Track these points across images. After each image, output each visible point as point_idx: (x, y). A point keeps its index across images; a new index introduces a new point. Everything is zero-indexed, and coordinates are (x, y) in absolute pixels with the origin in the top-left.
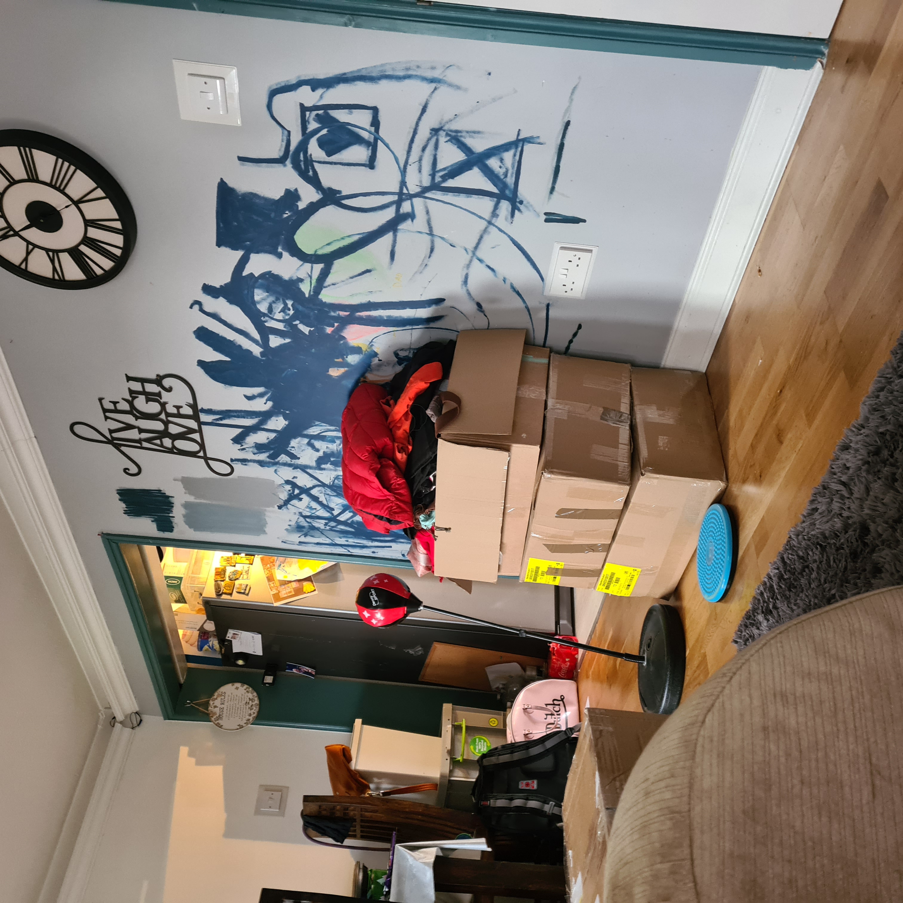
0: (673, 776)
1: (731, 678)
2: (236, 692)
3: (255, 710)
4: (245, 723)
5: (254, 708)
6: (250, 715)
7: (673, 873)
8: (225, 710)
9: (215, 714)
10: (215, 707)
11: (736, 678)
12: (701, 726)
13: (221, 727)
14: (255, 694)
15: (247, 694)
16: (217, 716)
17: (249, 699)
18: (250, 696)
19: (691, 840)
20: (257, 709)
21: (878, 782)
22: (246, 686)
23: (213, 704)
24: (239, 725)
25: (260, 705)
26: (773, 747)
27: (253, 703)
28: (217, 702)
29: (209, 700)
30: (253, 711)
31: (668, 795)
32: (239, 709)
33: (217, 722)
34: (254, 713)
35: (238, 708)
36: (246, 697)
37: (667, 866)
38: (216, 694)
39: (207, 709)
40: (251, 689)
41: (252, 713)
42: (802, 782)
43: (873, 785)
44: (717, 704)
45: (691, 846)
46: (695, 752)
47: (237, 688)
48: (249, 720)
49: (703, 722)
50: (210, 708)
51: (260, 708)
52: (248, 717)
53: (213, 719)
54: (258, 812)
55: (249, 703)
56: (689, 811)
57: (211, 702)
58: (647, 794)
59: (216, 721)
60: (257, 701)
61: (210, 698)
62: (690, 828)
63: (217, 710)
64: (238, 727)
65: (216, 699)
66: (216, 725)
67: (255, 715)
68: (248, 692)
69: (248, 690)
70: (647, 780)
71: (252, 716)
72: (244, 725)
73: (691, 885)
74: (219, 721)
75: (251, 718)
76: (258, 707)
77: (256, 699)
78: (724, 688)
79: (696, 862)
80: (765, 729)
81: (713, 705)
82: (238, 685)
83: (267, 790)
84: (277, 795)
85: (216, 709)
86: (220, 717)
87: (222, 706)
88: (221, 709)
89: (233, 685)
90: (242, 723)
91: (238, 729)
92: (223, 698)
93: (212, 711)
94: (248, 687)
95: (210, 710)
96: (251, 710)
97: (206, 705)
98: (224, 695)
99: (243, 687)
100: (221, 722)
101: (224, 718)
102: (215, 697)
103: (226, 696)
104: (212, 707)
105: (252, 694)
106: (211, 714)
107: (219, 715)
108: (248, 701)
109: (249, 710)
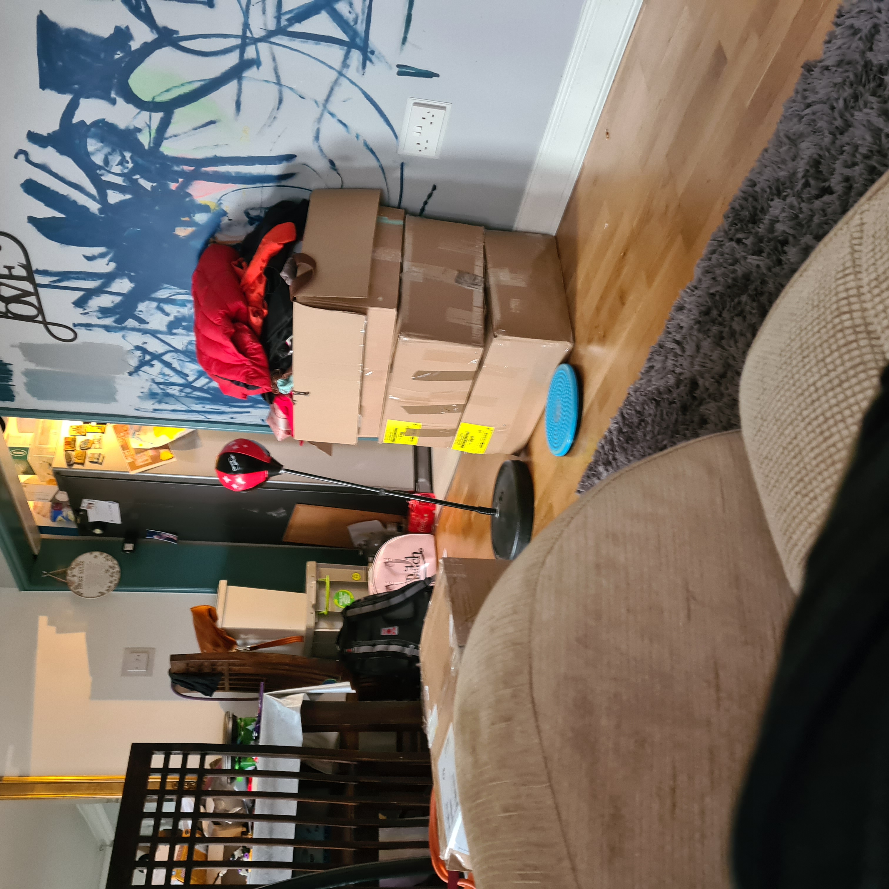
0: (515, 612)
1: (569, 522)
2: (94, 561)
3: (117, 577)
4: (106, 590)
5: (115, 575)
6: (111, 582)
7: (514, 696)
8: (84, 579)
9: (73, 583)
10: (74, 576)
11: (574, 523)
12: (541, 567)
13: (81, 595)
14: (115, 562)
15: (107, 562)
16: (76, 584)
17: (110, 566)
18: (110, 563)
19: (531, 667)
20: (119, 576)
21: (692, 607)
22: (105, 555)
23: (71, 573)
24: (100, 593)
25: (122, 572)
26: (604, 582)
27: (114, 571)
28: (76, 572)
29: (66, 570)
30: (114, 578)
31: (511, 630)
33: (77, 590)
34: (115, 580)
35: (98, 576)
36: (106, 565)
37: (509, 691)
38: (74, 564)
39: (65, 579)
40: (110, 557)
41: (113, 580)
42: (628, 611)
43: (689, 610)
44: (556, 547)
45: (530, 673)
46: (535, 589)
47: (96, 557)
48: (110, 587)
49: (543, 563)
50: (68, 578)
51: (121, 575)
52: (109, 584)
53: (72, 588)
54: (124, 673)
55: (109, 571)
56: (529, 642)
57: (69, 572)
58: (493, 630)
59: (75, 589)
60: (117, 569)
61: (67, 567)
62: (530, 656)
63: (75, 579)
64: (100, 594)
65: (74, 568)
66: (76, 593)
67: (116, 582)
68: (108, 560)
69: (107, 557)
70: (492, 617)
71: (114, 583)
72: (105, 592)
73: (530, 706)
74: (79, 590)
75: (112, 585)
76: (119, 574)
77: (117, 566)
78: (562, 531)
79: (535, 686)
80: (598, 566)
81: (552, 548)
82: (97, 553)
83: (132, 652)
84: (143, 657)
86: (79, 586)
87: (81, 575)
88: (81, 578)
89: (91, 554)
90: (103, 590)
91: (99, 596)
92: (81, 566)
93: (71, 580)
94: (108, 555)
95: (68, 580)
96: (112, 577)
97: (64, 575)
98: (82, 564)
99: (102, 555)
100: (81, 591)
101: (84, 586)
102: (73, 566)
103: (85, 565)
104: (70, 576)
105: (112, 561)
106: (69, 583)
107: (79, 584)
108: (108, 568)
109: (110, 578)
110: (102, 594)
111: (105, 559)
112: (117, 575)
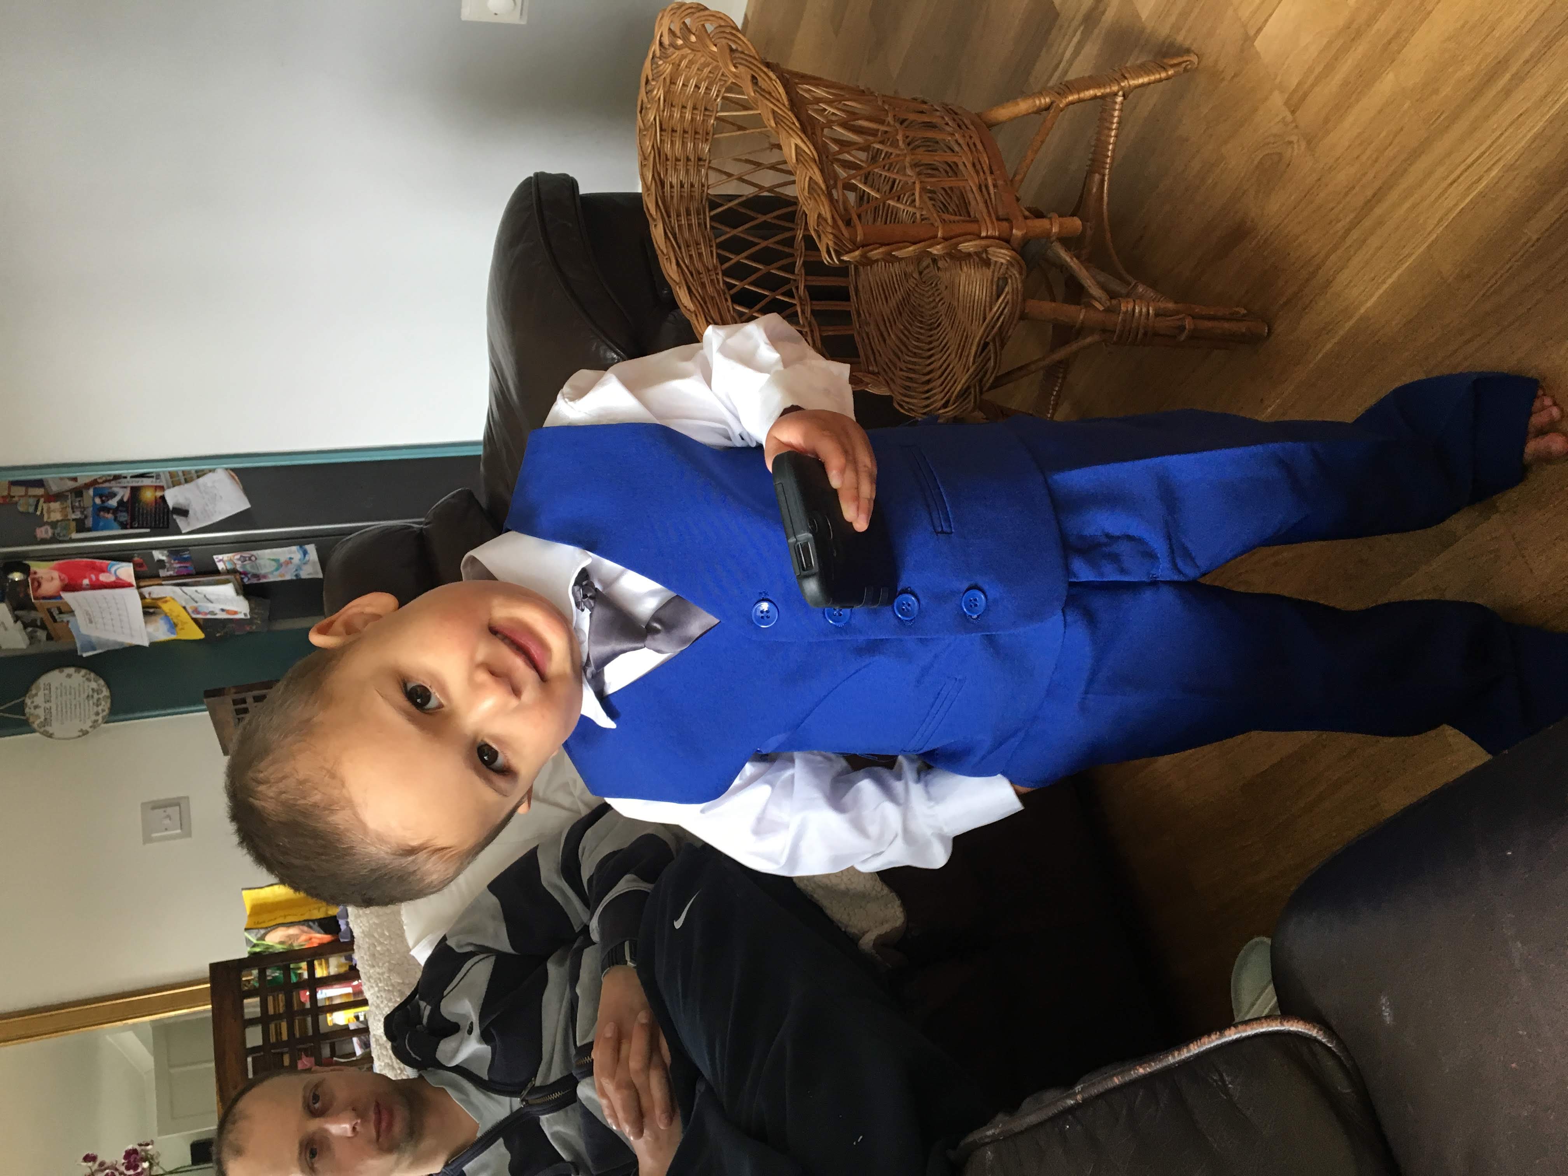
2: (68, 682)
3: (106, 705)
4: (91, 727)
5: (103, 703)
6: (97, 714)
8: (53, 711)
9: (38, 717)
10: (36, 707)
13: (50, 736)
14: (102, 682)
15: (87, 683)
16: (42, 719)
17: (93, 690)
18: (94, 685)
20: (108, 705)
22: (83, 672)
23: (32, 702)
24: (80, 731)
25: (112, 697)
27: (101, 696)
28: (39, 700)
29: (24, 701)
30: (100, 708)
32: (78, 708)
33: (43, 730)
34: (104, 710)
35: (75, 705)
36: (86, 688)
38: (35, 689)
39: (24, 714)
40: (92, 675)
41: (100, 711)
47: (69, 676)
48: (96, 722)
50: (27, 710)
51: (112, 703)
52: (94, 718)
53: (35, 726)
54: (147, 839)
55: (92, 696)
57: (28, 701)
59: (40, 728)
60: (106, 692)
61: (25, 695)
63: (40, 712)
64: (81, 734)
65: (36, 695)
66: (43, 735)
67: (105, 713)
68: (89, 680)
69: (88, 676)
71: (101, 715)
72: (89, 730)
74: (48, 728)
75: (100, 718)
76: (109, 701)
77: (104, 689)
82: (71, 670)
83: (154, 808)
84: (173, 811)
85: (37, 710)
86: (47, 722)
87: (48, 705)
88: (48, 711)
89: (61, 672)
90: (86, 726)
91: (79, 736)
92: (47, 692)
93: (32, 714)
94: (88, 672)
95: (28, 715)
96: (98, 706)
97: (20, 708)
98: (48, 687)
99: (79, 673)
100: (49, 729)
101: (53, 723)
102: (34, 692)
103: (53, 689)
104: (30, 708)
105: (96, 681)
106: (31, 720)
107: (46, 719)
108: (91, 693)
109: (95, 707)
110: (87, 733)
111: (85, 679)
112: (106, 703)
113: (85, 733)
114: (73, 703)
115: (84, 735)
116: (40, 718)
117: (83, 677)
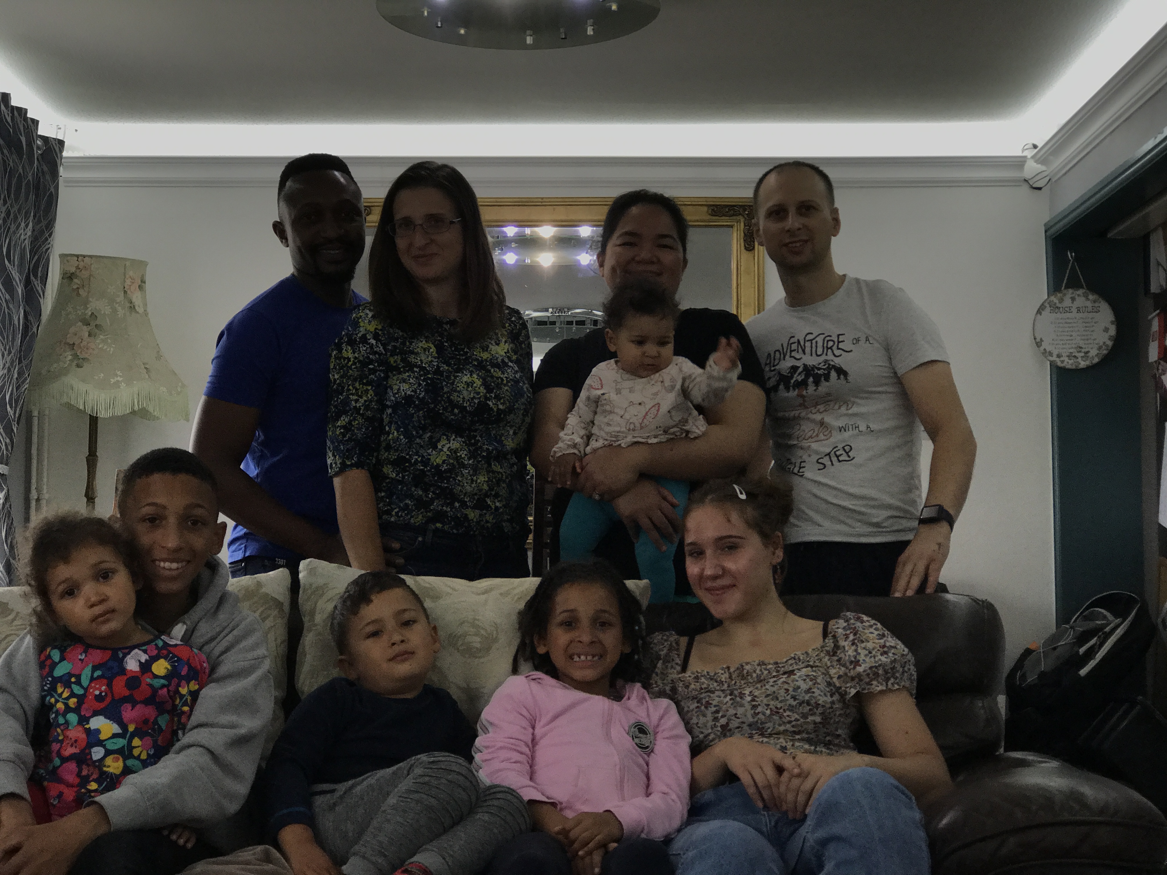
2: (1099, 329)
3: (1068, 363)
4: (1045, 349)
5: (1071, 362)
8: (1068, 315)
9: (1061, 300)
10: (1073, 299)
13: (1039, 312)
14: (1096, 360)
15: (1096, 347)
16: (1058, 305)
17: (1088, 352)
18: (1093, 352)
20: (1069, 367)
22: (1110, 343)
23: (1079, 295)
24: (1041, 339)
25: (1077, 371)
27: (1080, 360)
28: (1081, 301)
29: (1083, 288)
30: (1067, 359)
32: (1069, 338)
33: (1048, 306)
34: (1063, 362)
35: (1071, 336)
36: (1090, 346)
38: (1095, 298)
39: (1067, 287)
40: (1105, 352)
41: (1062, 359)
47: (1106, 330)
48: (1051, 354)
50: (1071, 290)
51: (1073, 370)
52: (1055, 353)
53: (1052, 298)
55: (1080, 352)
57: (1080, 292)
59: (1048, 303)
60: (1083, 364)
61: (1088, 289)
63: (1067, 302)
64: (1038, 340)
65: (1088, 299)
66: (1043, 304)
67: (1060, 363)
68: (1100, 348)
69: (1104, 347)
71: (1058, 359)
72: (1042, 348)
74: (1048, 309)
75: (1054, 358)
76: (1074, 367)
77: (1088, 363)
82: (1113, 331)
85: (1070, 300)
86: (1055, 308)
87: (1074, 310)
88: (1069, 310)
89: (1112, 323)
90: (1045, 345)
91: (1035, 339)
92: (1090, 309)
93: (1065, 295)
94: (1110, 348)
95: (1065, 291)
96: (1068, 356)
97: (1073, 284)
98: (1095, 310)
99: (1109, 339)
100: (1046, 313)
101: (1054, 315)
102: (1091, 297)
103: (1091, 315)
104: (1073, 293)
105: (1097, 355)
106: (1059, 295)
107: (1058, 308)
108: (1083, 350)
109: (1068, 354)
111: (1101, 344)
112: (1072, 365)
113: (1039, 344)
114: (1073, 334)
115: (1037, 343)
116: (1060, 303)
117: (1104, 343)
